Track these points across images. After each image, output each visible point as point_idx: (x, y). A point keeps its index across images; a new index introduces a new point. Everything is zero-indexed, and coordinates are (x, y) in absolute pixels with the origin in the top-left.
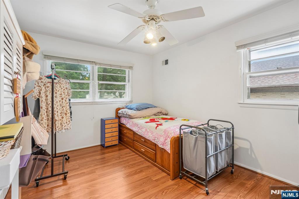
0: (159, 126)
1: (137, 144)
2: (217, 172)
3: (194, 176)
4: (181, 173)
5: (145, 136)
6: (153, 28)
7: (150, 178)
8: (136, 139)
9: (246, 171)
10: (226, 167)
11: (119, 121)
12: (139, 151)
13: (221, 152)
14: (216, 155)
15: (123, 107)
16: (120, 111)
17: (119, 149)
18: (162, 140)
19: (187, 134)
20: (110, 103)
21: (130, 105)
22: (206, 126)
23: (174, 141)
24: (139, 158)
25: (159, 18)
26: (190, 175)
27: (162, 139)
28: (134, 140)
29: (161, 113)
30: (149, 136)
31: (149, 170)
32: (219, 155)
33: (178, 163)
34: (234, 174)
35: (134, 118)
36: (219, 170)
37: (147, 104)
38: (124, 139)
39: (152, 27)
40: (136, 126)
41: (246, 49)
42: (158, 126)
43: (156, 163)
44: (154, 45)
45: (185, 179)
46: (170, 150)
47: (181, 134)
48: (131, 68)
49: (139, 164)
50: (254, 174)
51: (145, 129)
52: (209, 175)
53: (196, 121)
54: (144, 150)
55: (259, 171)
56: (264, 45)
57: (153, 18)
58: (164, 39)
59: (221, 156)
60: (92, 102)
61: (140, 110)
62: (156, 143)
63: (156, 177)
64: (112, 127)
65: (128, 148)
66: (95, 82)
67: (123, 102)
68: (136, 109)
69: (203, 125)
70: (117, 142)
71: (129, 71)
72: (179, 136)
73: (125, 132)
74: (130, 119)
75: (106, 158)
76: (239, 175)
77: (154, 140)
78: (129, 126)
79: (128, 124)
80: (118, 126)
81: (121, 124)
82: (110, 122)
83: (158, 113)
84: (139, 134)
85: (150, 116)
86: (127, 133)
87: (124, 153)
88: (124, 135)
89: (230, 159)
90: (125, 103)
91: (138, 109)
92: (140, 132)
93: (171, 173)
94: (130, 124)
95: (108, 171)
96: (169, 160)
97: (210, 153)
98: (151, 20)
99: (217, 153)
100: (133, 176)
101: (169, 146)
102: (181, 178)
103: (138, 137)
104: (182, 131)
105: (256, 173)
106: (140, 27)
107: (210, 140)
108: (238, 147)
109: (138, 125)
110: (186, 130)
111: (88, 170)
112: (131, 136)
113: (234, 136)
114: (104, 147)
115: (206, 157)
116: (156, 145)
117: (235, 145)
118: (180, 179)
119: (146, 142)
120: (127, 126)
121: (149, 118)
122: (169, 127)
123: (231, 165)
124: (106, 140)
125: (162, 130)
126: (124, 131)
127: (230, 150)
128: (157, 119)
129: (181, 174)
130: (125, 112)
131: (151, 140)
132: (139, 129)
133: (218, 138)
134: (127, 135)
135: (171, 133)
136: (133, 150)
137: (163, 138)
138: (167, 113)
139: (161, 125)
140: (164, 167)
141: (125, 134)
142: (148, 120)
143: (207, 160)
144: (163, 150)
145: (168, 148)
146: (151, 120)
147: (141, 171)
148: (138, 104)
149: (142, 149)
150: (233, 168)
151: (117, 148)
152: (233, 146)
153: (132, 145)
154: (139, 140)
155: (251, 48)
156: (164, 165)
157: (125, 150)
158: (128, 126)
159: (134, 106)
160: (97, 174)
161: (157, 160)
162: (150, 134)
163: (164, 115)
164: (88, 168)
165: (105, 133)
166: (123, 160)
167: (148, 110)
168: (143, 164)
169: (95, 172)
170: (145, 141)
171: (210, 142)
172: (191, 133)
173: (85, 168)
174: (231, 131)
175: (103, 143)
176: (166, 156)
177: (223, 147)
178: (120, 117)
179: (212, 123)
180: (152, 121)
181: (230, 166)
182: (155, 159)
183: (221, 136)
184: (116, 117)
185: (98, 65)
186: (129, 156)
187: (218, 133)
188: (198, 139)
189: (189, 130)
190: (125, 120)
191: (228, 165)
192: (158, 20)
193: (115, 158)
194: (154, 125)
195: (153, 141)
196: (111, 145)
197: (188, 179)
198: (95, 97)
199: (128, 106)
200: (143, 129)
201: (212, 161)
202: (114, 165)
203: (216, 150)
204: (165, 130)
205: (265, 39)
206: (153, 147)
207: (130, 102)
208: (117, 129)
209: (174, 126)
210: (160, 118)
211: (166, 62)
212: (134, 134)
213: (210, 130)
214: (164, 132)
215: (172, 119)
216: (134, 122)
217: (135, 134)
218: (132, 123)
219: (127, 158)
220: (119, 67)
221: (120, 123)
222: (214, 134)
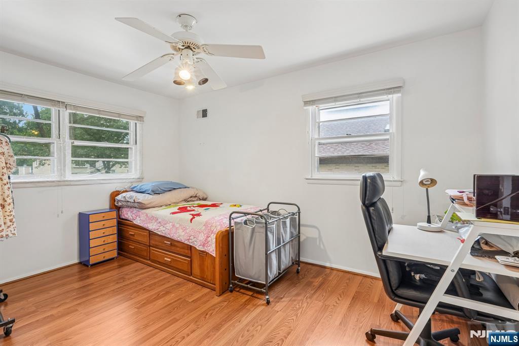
0: (196, 217)
1: (156, 251)
2: (279, 274)
3: (251, 284)
4: (232, 283)
5: (172, 235)
6: (189, 63)
7: (185, 300)
8: (153, 243)
9: (314, 268)
10: (291, 265)
11: (119, 216)
12: (160, 263)
13: (284, 245)
14: (279, 249)
15: (125, 190)
16: (119, 197)
17: (119, 265)
18: (202, 239)
19: (240, 225)
20: (99, 182)
21: (139, 186)
22: (266, 212)
23: (221, 238)
24: (159, 274)
25: (198, 48)
26: (246, 284)
27: (202, 237)
28: (150, 246)
29: (196, 197)
30: (180, 235)
31: (181, 289)
32: (282, 250)
33: (227, 269)
34: (300, 273)
35: (149, 208)
36: (282, 270)
37: (172, 183)
38: (130, 246)
39: (188, 61)
40: (154, 221)
41: (315, 106)
42: (194, 218)
43: (191, 277)
44: (190, 88)
45: (238, 291)
46: (215, 252)
47: (231, 226)
48: (140, 118)
49: (163, 282)
50: (322, 269)
51: (171, 224)
52: (270, 277)
53: (252, 206)
54: (169, 260)
55: (328, 265)
56: (334, 104)
57: (189, 46)
58: (206, 81)
59: (285, 251)
60: (59, 181)
61: (159, 194)
62: (191, 244)
63: (193, 296)
64: (105, 227)
65: (137, 261)
66: (64, 141)
67: (124, 181)
68: (153, 191)
69: (261, 211)
70: (114, 254)
71: (136, 123)
72: (228, 229)
73: (130, 233)
74: (140, 210)
75: (95, 283)
76: (306, 273)
77: (189, 239)
78: (139, 222)
79: (138, 218)
80: (116, 224)
81: (122, 219)
82: (99, 217)
83: (191, 197)
84: (159, 233)
85: (178, 203)
86: (135, 236)
87: (131, 270)
88: (128, 239)
89: (296, 253)
90: (129, 182)
91: (155, 192)
92: (161, 230)
93: (217, 286)
94: (142, 218)
95: (104, 303)
96: (214, 268)
97: (271, 248)
98: (185, 48)
99: (280, 247)
100: (155, 302)
101: (214, 245)
102: (231, 291)
103: (157, 238)
104: (232, 221)
105: (324, 267)
106: (167, 56)
107: (271, 230)
108: (305, 238)
109: (157, 219)
110: (238, 220)
111: (61, 309)
112: (145, 240)
113: (301, 223)
114: (88, 266)
115: (266, 254)
116: (190, 248)
117: (301, 235)
118: (230, 293)
119: (174, 245)
120: (135, 223)
121: (176, 206)
122: (213, 218)
123: (297, 262)
124: (92, 252)
125: (202, 223)
126: (128, 231)
127: (296, 242)
128: (190, 207)
129: (231, 286)
130: (131, 197)
131: (183, 241)
132: (159, 225)
133: (281, 227)
134: (136, 237)
135: (216, 227)
136: (149, 262)
137: (203, 235)
138: (206, 197)
139: (199, 215)
140: (206, 280)
141: (132, 237)
142: (175, 209)
143: (267, 257)
144: (203, 254)
145: (212, 249)
146: (179, 209)
147: (167, 293)
148: (156, 183)
149: (165, 259)
150: (299, 266)
151: (116, 264)
152: (299, 237)
153: (145, 254)
154: (160, 244)
155: (321, 106)
156: (205, 277)
157: (133, 266)
158: (137, 222)
159: (147, 186)
160: (81, 313)
161: (194, 272)
162: (180, 231)
163: (200, 200)
164: (59, 306)
165: (89, 240)
166: (132, 281)
167: (173, 192)
168: (169, 282)
169: (77, 310)
170: (171, 244)
171: (271, 232)
172: (245, 223)
173: (53, 308)
174: (297, 217)
175: (86, 259)
176: (208, 262)
177: (287, 238)
178: (120, 207)
179: (273, 208)
180: (183, 210)
181: (296, 264)
182: (190, 271)
183: (284, 223)
184: (111, 208)
185: (71, 109)
186: (142, 274)
187: (282, 220)
188: (256, 230)
189: (242, 220)
190: (132, 212)
191: (293, 263)
192: (197, 50)
193: (114, 281)
194: (187, 216)
195: (186, 242)
196: (102, 259)
197: (242, 290)
198: (64, 171)
199: (136, 187)
200: (168, 225)
201: (274, 257)
202: (115, 292)
203: (279, 243)
204: (206, 222)
205: (335, 97)
206: (187, 252)
207: (138, 180)
208: (115, 230)
209: (220, 215)
210: (194, 205)
211: (204, 113)
212: (150, 234)
213: (271, 217)
214: (204, 225)
215: (214, 205)
216: (149, 215)
217: (152, 234)
218: (145, 217)
219: (138, 278)
220: (117, 115)
221: (120, 218)
222: (276, 221)
